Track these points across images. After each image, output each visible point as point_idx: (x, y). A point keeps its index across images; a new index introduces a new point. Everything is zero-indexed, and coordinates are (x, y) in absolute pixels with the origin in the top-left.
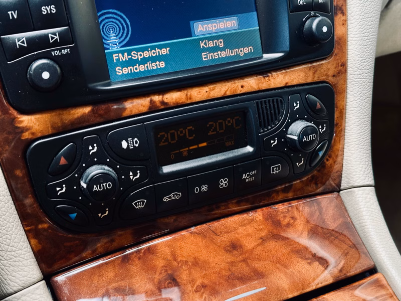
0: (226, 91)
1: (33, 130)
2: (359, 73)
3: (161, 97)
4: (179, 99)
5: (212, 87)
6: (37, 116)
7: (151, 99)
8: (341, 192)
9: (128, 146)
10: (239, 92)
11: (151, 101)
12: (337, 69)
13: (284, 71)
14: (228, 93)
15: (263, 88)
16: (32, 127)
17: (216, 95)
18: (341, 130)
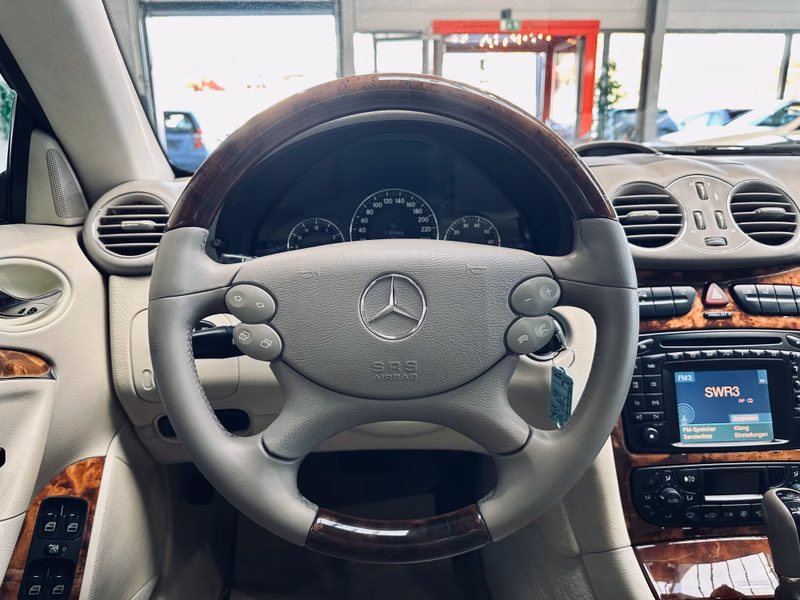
0: (750, 458)
3: (709, 455)
6: (640, 455)
7: (704, 456)
10: (758, 459)
15: (774, 459)
16: (637, 461)
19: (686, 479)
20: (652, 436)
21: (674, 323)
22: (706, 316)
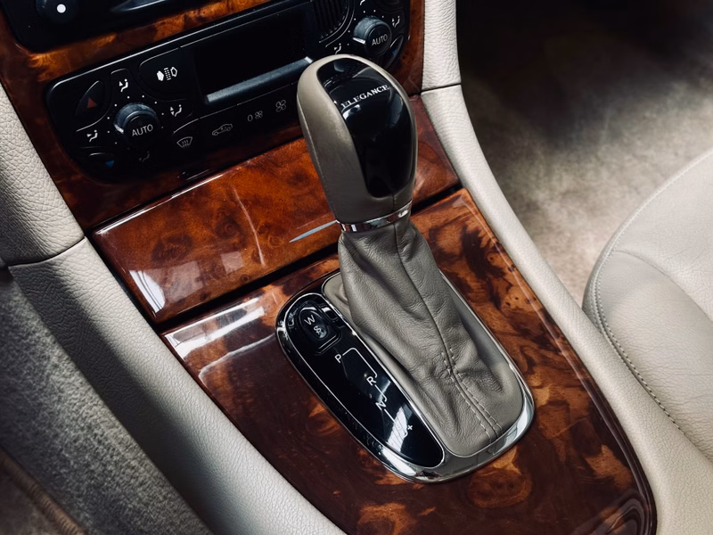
1: (51, 70)
4: (219, 11)
8: (423, 93)
9: (165, 77)
18: (420, 18)
19: (160, 76)
20: (61, 9)
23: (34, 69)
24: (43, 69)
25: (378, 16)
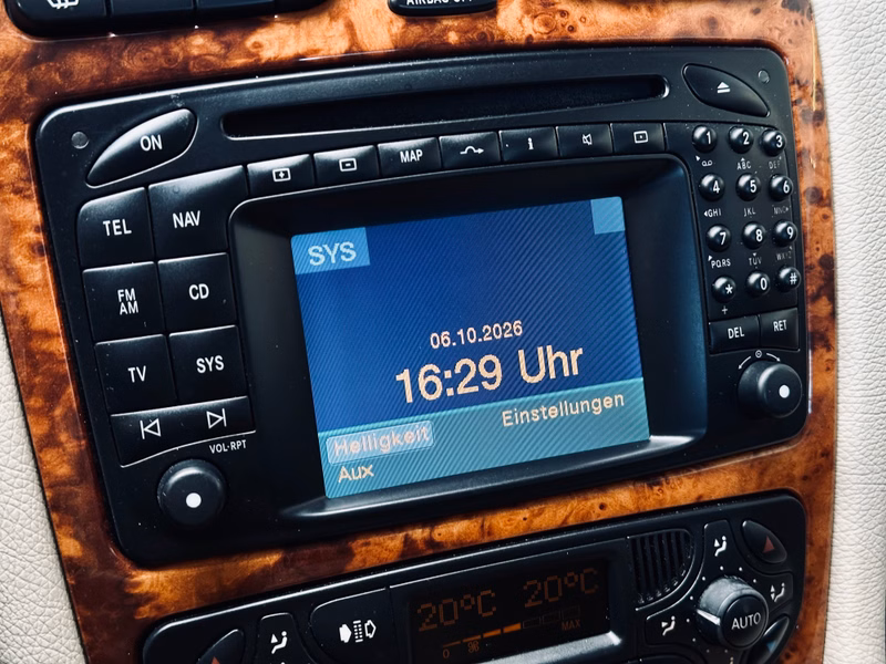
0: (567, 517)
1: (161, 601)
2: (861, 472)
3: (427, 531)
4: (466, 534)
5: (536, 508)
6: (171, 573)
7: (407, 535)
9: (352, 637)
10: (594, 518)
11: (407, 540)
12: (811, 464)
13: (695, 472)
14: (571, 521)
15: (648, 509)
16: (159, 595)
17: (544, 525)
18: (821, 591)
19: (345, 633)
20: (194, 500)
21: (277, 40)
22: (398, 8)
23: (132, 595)
24: (148, 598)
25: (746, 578)
